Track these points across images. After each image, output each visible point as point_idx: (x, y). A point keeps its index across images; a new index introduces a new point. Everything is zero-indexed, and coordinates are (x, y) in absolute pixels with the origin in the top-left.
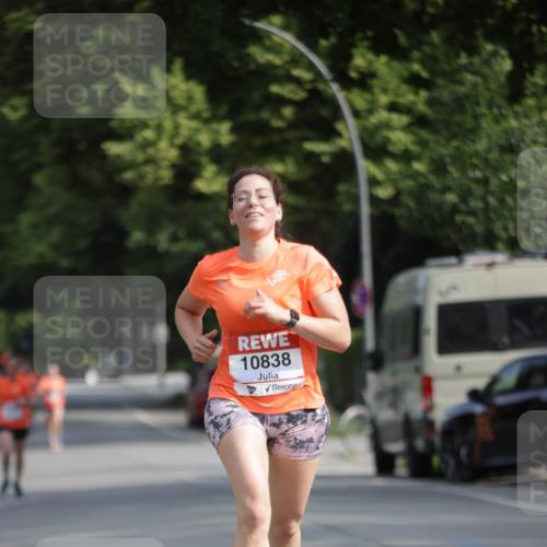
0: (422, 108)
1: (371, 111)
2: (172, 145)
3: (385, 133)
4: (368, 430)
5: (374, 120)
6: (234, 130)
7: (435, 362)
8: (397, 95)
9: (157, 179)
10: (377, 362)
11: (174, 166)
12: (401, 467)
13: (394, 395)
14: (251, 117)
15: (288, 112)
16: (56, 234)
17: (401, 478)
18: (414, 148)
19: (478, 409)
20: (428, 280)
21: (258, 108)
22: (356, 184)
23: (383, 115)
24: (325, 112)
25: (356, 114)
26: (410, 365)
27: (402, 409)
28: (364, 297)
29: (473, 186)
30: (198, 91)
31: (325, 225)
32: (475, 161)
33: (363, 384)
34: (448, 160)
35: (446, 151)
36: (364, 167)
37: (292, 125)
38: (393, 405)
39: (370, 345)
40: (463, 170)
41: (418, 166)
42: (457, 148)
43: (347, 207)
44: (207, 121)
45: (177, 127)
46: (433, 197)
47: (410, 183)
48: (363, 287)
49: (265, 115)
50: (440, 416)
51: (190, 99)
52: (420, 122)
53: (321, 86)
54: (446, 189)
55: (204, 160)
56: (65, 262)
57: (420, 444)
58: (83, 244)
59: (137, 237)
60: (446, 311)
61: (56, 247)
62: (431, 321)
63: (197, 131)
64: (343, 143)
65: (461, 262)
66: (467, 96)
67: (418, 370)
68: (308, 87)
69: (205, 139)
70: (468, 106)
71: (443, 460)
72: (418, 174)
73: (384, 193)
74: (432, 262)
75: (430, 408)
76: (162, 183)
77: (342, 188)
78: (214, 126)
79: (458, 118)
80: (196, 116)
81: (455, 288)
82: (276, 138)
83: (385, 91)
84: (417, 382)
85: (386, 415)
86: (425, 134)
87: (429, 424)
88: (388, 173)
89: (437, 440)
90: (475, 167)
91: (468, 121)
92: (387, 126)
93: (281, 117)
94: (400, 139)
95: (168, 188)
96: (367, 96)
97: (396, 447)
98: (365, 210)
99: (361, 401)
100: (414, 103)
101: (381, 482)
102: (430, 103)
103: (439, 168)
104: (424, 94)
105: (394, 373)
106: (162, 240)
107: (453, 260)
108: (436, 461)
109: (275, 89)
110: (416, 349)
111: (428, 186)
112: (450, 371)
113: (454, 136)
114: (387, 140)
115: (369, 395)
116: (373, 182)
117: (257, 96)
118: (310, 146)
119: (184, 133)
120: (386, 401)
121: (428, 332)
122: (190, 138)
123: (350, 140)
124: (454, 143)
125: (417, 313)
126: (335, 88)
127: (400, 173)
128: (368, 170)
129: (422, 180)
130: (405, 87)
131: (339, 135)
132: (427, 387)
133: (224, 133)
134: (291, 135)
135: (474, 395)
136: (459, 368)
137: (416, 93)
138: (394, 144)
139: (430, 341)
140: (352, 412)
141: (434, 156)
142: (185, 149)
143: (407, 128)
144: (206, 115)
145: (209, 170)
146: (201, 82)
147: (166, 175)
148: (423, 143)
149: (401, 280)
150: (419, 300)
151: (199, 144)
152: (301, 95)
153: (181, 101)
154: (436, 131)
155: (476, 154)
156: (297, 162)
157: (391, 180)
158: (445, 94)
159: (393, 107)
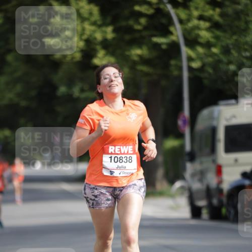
0: (217, 18)
1: (189, 20)
2: (81, 39)
3: (197, 32)
4: (186, 194)
5: (190, 25)
6: (114, 31)
7: (223, 157)
8: (203, 11)
9: (73, 58)
10: (192, 157)
11: (82, 51)
12: (205, 214)
13: (201, 175)
14: (124, 23)
15: (143, 21)
16: (19, 88)
17: (205, 220)
18: (212, 40)
19: (247, 182)
20: (220, 113)
21: (128, 18)
22: (181, 60)
23: (195, 22)
24: (164, 21)
25: (181, 21)
26: (210, 159)
27: (205, 182)
28: (184, 122)
29: (245, 61)
30: (95, 10)
31: (164, 83)
32: (246, 47)
33: (184, 169)
34: (231, 47)
35: (230, 41)
36: (185, 51)
37: (146, 28)
38: (201, 180)
39: (188, 148)
40: (239, 52)
41: (215, 50)
42: (236, 40)
43: (176, 73)
44: (100, 26)
45: (84, 29)
46: (223, 67)
47: (210, 60)
48: (184, 117)
49: (131, 22)
50: (226, 186)
51: (91, 14)
52: (215, 26)
53: (162, 6)
54: (230, 63)
55: (98, 47)
56: (23, 103)
57: (215, 201)
58: (33, 93)
59: (62, 89)
60: (229, 129)
61: (19, 95)
62: (221, 135)
63: (94, 31)
64: (173, 38)
65: (237, 102)
66: (242, 11)
67: (214, 161)
68: (155, 7)
69: (99, 36)
70: (243, 17)
71: (228, 210)
72: (215, 54)
73: (196, 65)
74: (222, 102)
75: (220, 182)
76: (75, 60)
77: (173, 62)
78: (104, 29)
79: (237, 23)
80: (94, 23)
81: (234, 117)
82: (137, 35)
83: (197, 8)
84: (213, 168)
85: (196, 186)
86: (218, 33)
87: (220, 191)
88: (198, 54)
89: (225, 200)
90: (246, 50)
91: (242, 25)
92: (198, 28)
93: (139, 24)
94: (205, 35)
95: (78, 63)
96: (187, 12)
97: (202, 203)
98: (186, 75)
99: (183, 178)
100: (212, 15)
101: (194, 222)
102: (222, 15)
103: (226, 51)
104: (218, 10)
105: (201, 163)
106: (76, 92)
107: (233, 101)
108: (224, 211)
109: (137, 8)
110: (213, 150)
111: (220, 61)
112: (232, 162)
113: (234, 33)
114: (198, 36)
115: (188, 175)
116: (190, 59)
117: (126, 12)
118: (156, 40)
119: (88, 33)
120: (196, 178)
121: (219, 141)
122: (91, 36)
123: (178, 36)
124: (235, 37)
125: (214, 130)
126: (169, 7)
127: (205, 54)
128: (187, 52)
129: (216, 58)
130: (208, 7)
131: (171, 33)
132: (219, 171)
133: (109, 33)
134: (145, 33)
135: (245, 175)
136: (236, 160)
137: (214, 10)
138: (201, 38)
139: (221, 146)
140: (178, 184)
141: (224, 44)
142: (88, 42)
143: (208, 29)
144: (99, 23)
145: (101, 53)
146: (97, 5)
147: (78, 56)
148: (217, 38)
149: (205, 112)
150: (215, 123)
151: (95, 39)
152: (151, 11)
153: (86, 15)
154: (225, 31)
155: (246, 43)
156: (149, 49)
157: (200, 58)
158: (230, 10)
159: (201, 18)
